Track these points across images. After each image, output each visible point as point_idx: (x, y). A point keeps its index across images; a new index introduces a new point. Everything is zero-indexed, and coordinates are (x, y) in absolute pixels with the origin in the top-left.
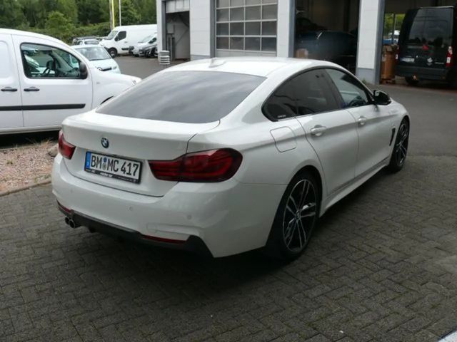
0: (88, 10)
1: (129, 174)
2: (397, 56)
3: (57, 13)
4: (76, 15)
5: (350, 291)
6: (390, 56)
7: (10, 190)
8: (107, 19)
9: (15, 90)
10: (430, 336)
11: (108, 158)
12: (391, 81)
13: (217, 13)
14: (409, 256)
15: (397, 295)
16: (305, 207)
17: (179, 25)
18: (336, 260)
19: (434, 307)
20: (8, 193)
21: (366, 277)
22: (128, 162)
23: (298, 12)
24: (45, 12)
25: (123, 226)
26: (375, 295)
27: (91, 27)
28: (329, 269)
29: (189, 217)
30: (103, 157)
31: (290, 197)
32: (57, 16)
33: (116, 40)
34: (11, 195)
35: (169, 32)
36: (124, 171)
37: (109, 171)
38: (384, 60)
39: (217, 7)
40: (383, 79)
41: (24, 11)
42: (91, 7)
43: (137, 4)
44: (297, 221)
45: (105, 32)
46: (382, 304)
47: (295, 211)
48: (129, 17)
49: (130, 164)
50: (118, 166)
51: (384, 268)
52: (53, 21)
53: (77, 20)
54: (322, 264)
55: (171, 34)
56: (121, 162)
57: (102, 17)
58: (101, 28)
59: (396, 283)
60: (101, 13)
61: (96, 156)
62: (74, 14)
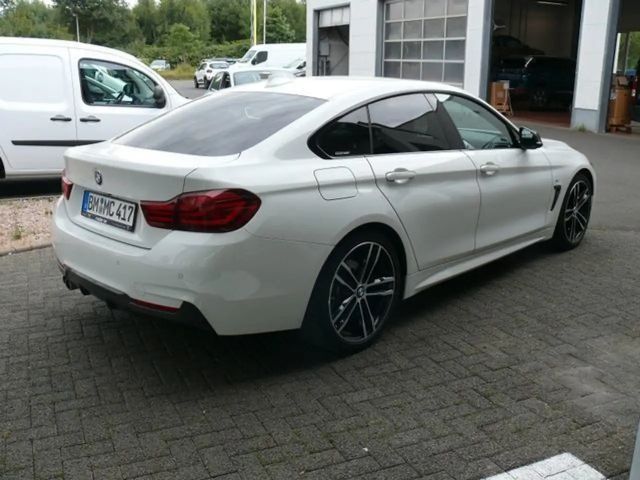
0: (225, 23)
1: (124, 219)
2: (634, 91)
3: (181, 26)
4: (209, 30)
5: (410, 399)
6: (625, 91)
7: (34, 245)
8: (248, 36)
9: (69, 120)
10: (489, 467)
11: (104, 198)
12: (624, 129)
13: (385, 28)
14: (520, 362)
15: (474, 410)
16: (378, 281)
17: (336, 43)
18: (411, 359)
19: (519, 431)
20: (31, 249)
21: (444, 383)
22: (124, 204)
23: (496, 27)
24: (166, 25)
25: (117, 287)
26: (441, 408)
27: (226, 46)
28: (396, 369)
29: (181, 276)
30: (101, 197)
31: (343, 263)
32: (181, 30)
33: (254, 63)
34: (34, 251)
35: (323, 53)
36: (119, 215)
37: (105, 216)
38: (614, 97)
39: (387, 18)
40: (612, 126)
41: (141, 23)
42: (228, 19)
43: (291, 16)
44: (359, 300)
45: (240, 53)
46: (444, 421)
47: (355, 286)
48: (278, 32)
49: (125, 207)
50: (114, 209)
51: (475, 375)
52: (175, 37)
53: (209, 36)
54: (389, 362)
55: (326, 56)
56: (117, 203)
57: (242, 32)
58: (239, 48)
59: (482, 394)
60: (241, 28)
61: (94, 195)
62: (204, 28)
